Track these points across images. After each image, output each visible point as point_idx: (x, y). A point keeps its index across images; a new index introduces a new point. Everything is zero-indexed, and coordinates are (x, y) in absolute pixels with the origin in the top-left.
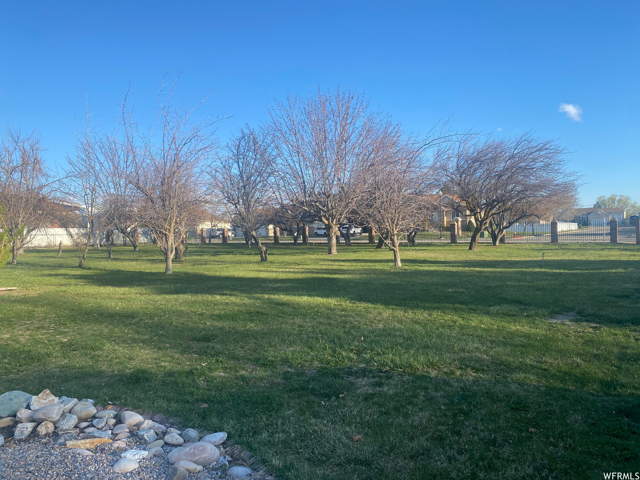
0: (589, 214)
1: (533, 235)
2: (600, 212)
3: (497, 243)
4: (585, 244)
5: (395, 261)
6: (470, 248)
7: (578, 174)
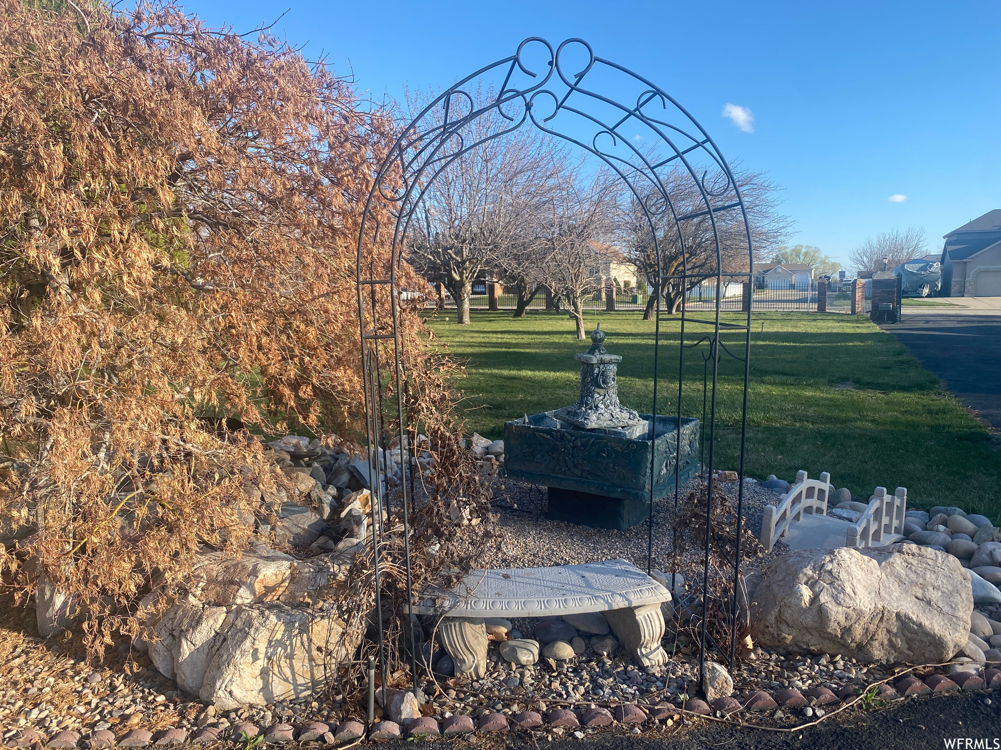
0: (766, 272)
1: (700, 301)
2: (780, 270)
3: (674, 311)
4: (788, 313)
5: (578, 331)
6: (646, 317)
7: (788, 219)
